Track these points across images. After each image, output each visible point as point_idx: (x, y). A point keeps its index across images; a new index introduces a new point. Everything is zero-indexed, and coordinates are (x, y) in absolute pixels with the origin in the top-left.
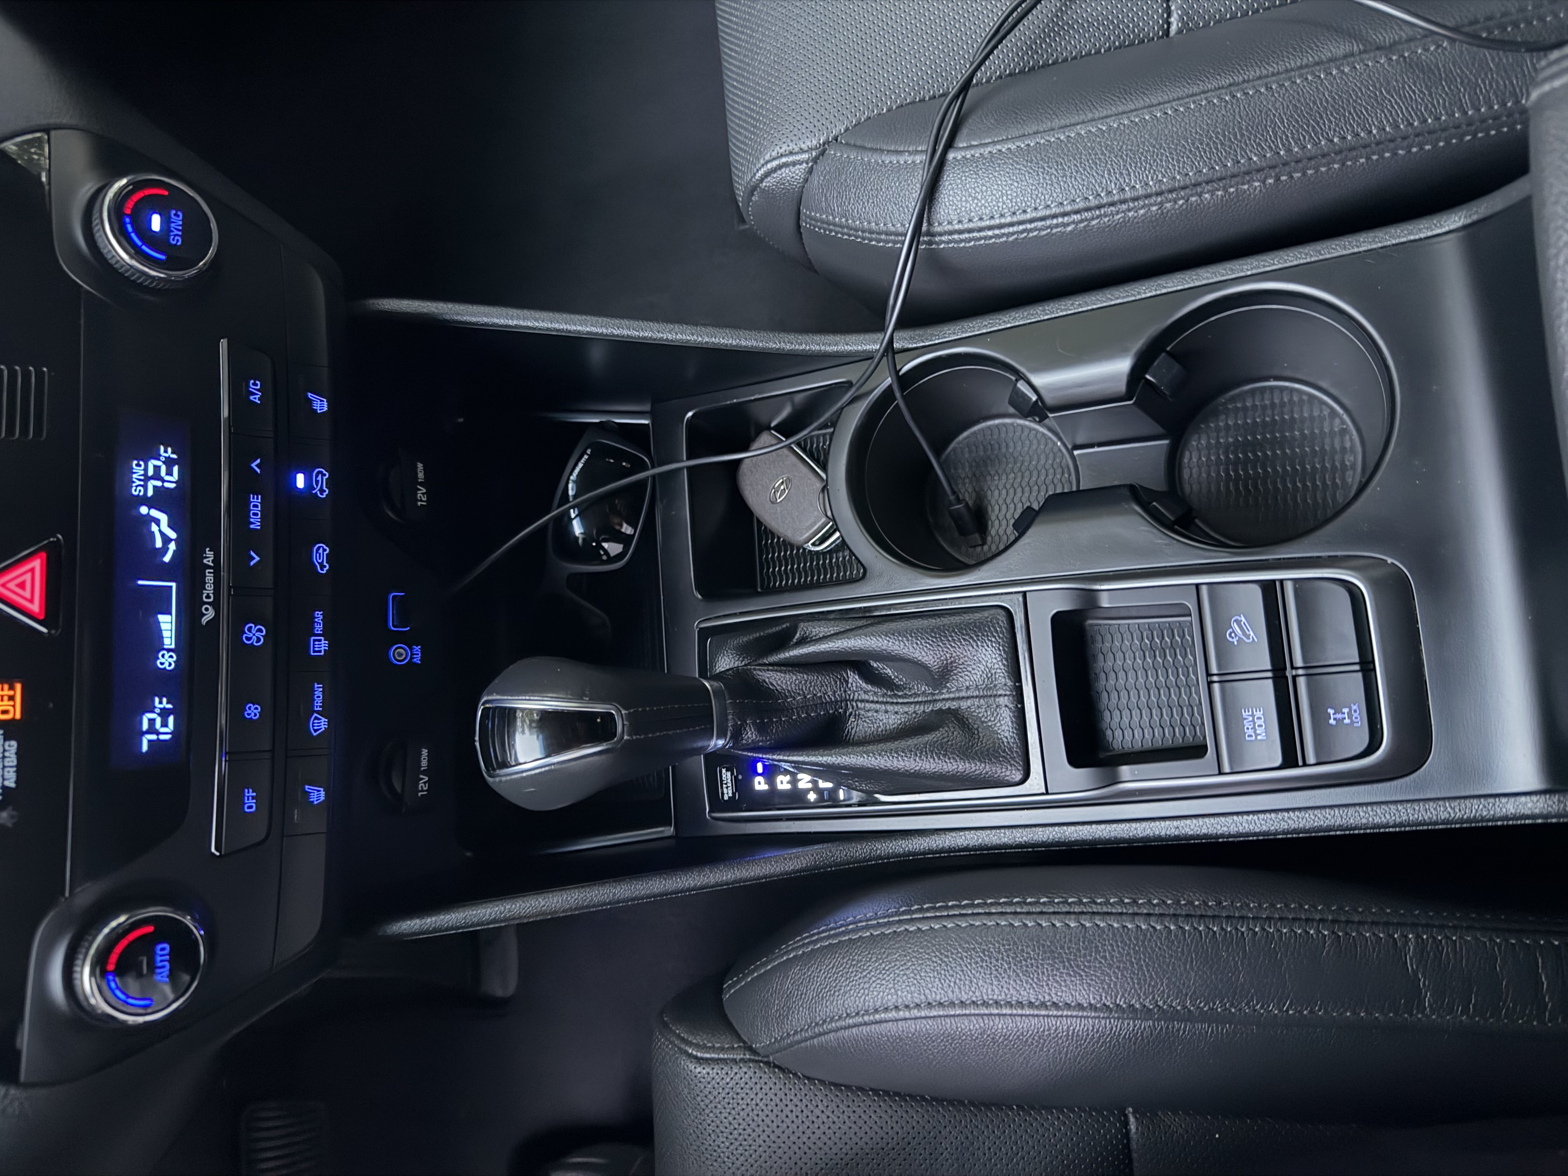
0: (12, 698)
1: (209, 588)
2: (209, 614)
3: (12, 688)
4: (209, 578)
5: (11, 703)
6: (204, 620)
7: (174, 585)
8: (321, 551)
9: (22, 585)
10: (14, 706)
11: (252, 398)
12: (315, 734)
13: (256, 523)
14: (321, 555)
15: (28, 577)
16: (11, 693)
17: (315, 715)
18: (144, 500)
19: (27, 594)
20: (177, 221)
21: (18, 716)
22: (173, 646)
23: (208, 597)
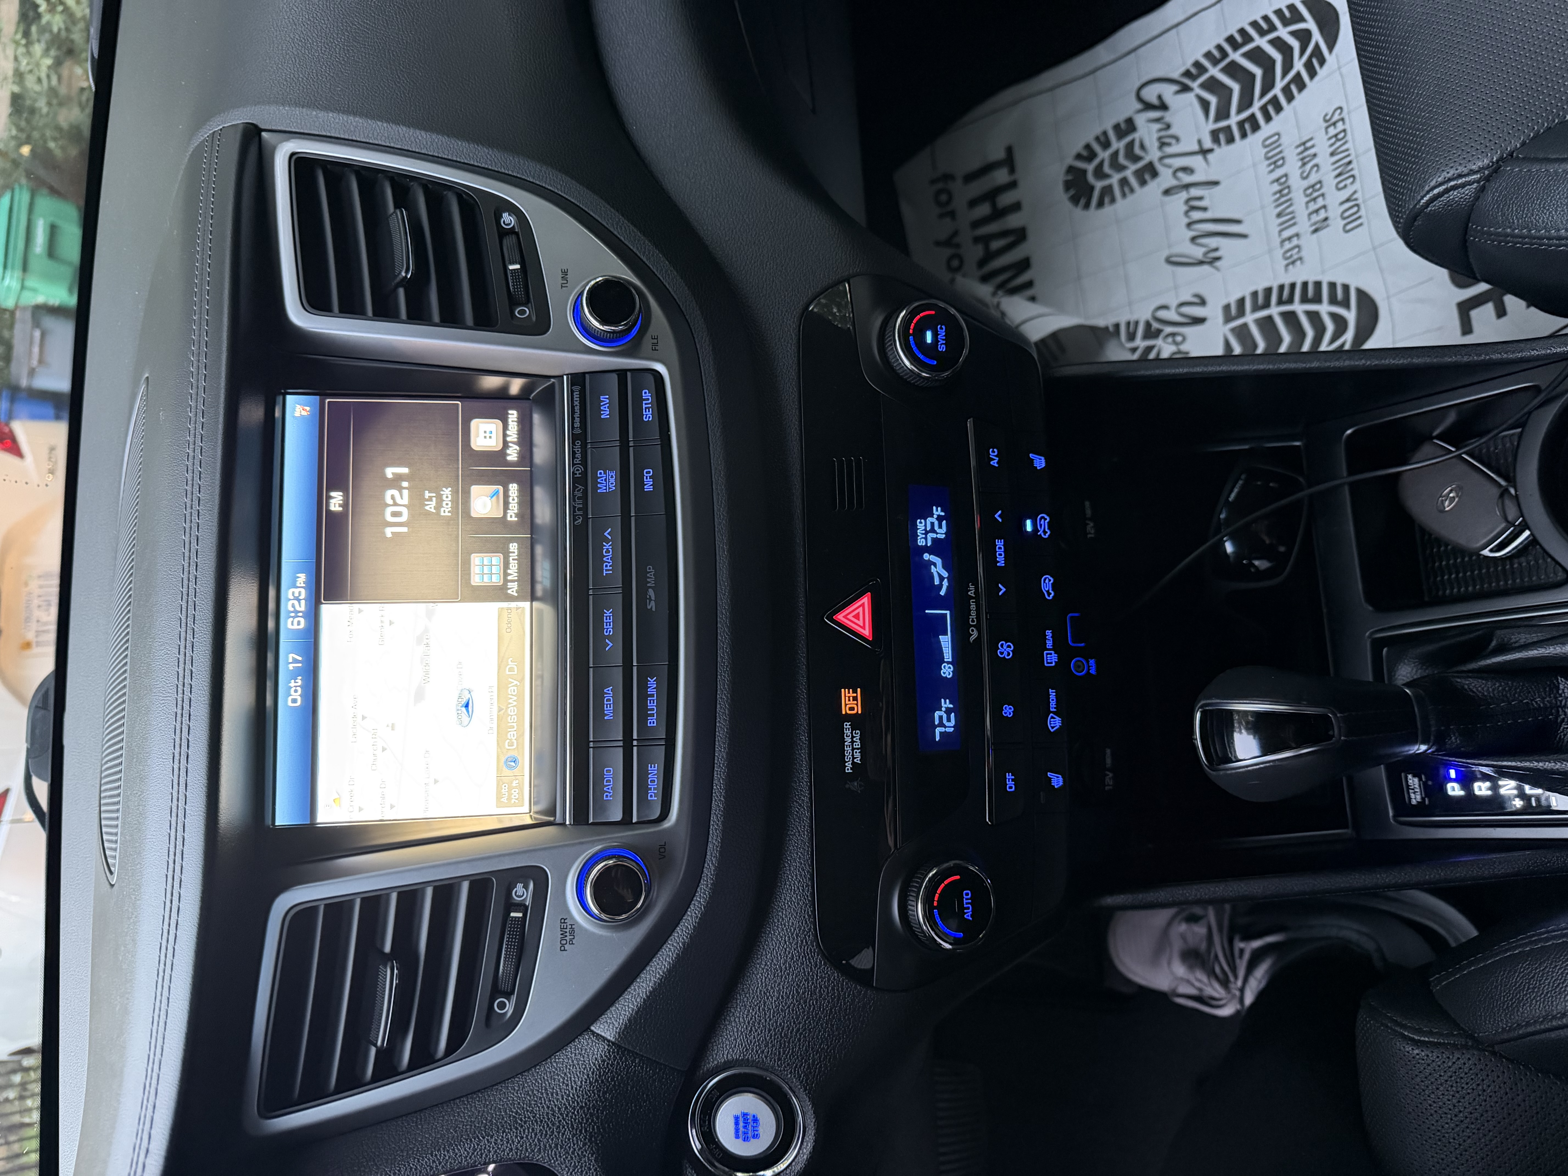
0: (855, 699)
1: (973, 614)
2: (975, 635)
3: (855, 691)
4: (973, 606)
5: (856, 702)
6: (972, 639)
7: (948, 612)
8: (1047, 581)
9: (857, 616)
10: (857, 704)
11: (991, 463)
12: (1052, 730)
13: (1001, 561)
14: (1047, 584)
15: (860, 610)
16: (855, 695)
17: (1051, 714)
18: (926, 549)
19: (861, 623)
20: (942, 333)
21: (860, 712)
22: (950, 660)
23: (973, 621)
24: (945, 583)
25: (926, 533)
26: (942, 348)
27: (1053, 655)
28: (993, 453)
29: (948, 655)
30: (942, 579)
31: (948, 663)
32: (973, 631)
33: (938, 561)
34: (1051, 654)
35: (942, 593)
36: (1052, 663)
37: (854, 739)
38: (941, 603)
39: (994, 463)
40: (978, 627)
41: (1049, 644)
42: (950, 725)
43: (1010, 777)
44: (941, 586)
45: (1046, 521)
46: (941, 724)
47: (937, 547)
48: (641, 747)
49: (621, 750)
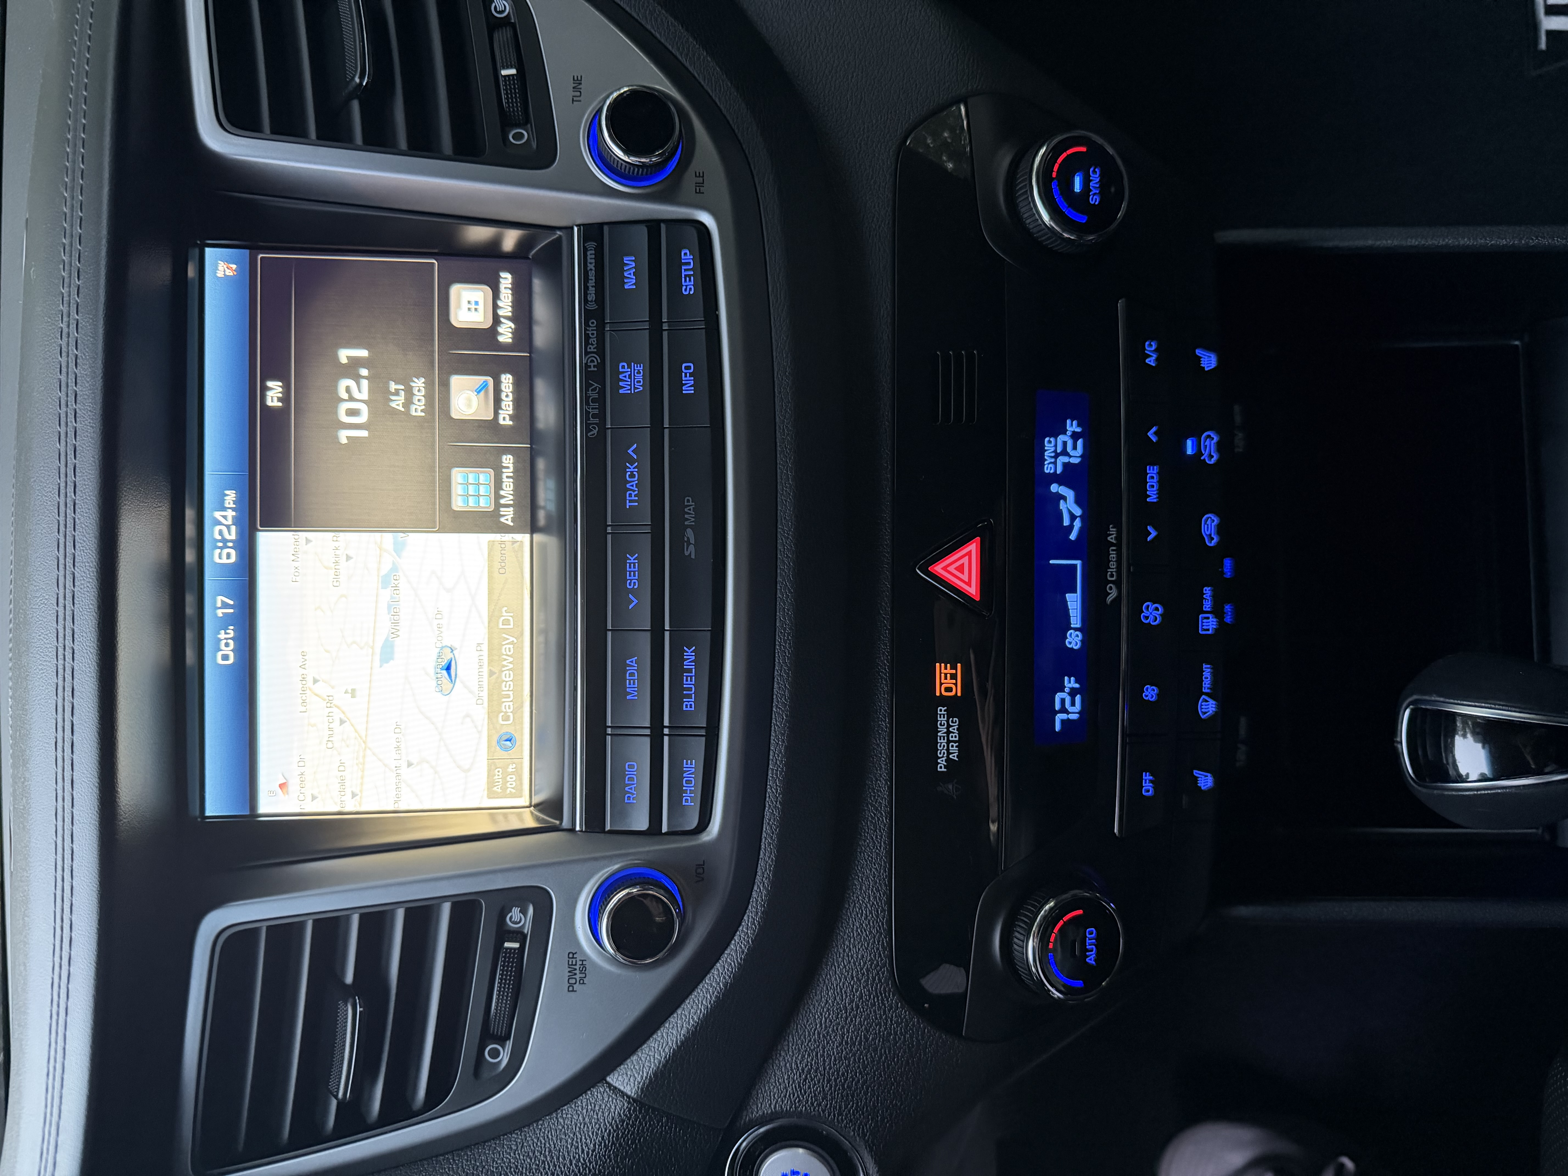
0: (954, 676)
1: (1113, 565)
2: (1113, 594)
3: (954, 667)
4: (1113, 556)
5: (954, 681)
6: (1109, 599)
7: (1078, 563)
9: (960, 569)
10: (956, 684)
11: (1147, 361)
12: (1203, 717)
13: (1153, 496)
15: (965, 560)
16: (954, 671)
17: (1203, 696)
18: (1055, 478)
19: (965, 577)
20: (1095, 178)
21: (959, 694)
22: (1078, 626)
23: (1112, 576)
24: (1077, 524)
25: (1057, 455)
26: (1094, 200)
27: (1211, 619)
28: (1151, 347)
29: (1076, 620)
30: (1073, 517)
31: (1076, 629)
32: (1111, 588)
33: (1069, 494)
34: (1208, 618)
35: (1073, 536)
36: (1208, 630)
37: (951, 729)
38: (1071, 550)
39: (1151, 361)
40: (1118, 583)
41: (1207, 605)
42: (1074, 711)
43: (1148, 777)
44: (1071, 527)
45: (1212, 442)
46: (1064, 710)
47: (1069, 476)
48: (673, 738)
49: (648, 740)
